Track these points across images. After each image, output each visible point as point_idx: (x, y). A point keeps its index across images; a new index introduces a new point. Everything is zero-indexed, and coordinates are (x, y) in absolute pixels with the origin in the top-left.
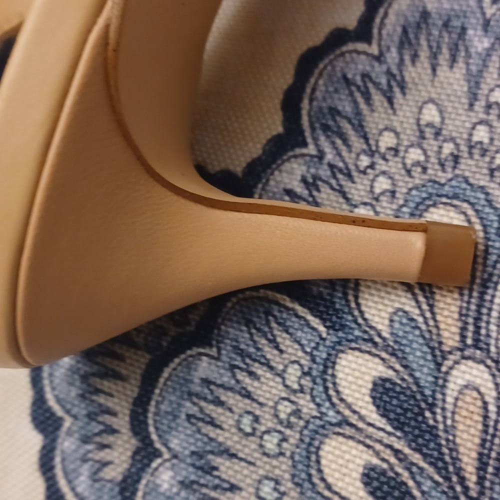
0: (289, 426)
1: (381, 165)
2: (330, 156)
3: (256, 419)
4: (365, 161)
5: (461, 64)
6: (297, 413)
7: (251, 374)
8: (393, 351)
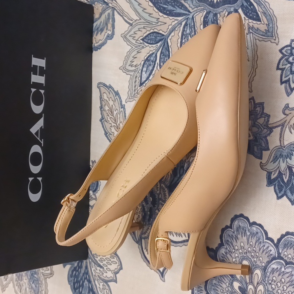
0: (228, 292)
1: (236, 252)
2: (228, 249)
3: (223, 290)
4: (234, 251)
5: (246, 237)
6: (229, 290)
7: (221, 283)
8: (241, 282)
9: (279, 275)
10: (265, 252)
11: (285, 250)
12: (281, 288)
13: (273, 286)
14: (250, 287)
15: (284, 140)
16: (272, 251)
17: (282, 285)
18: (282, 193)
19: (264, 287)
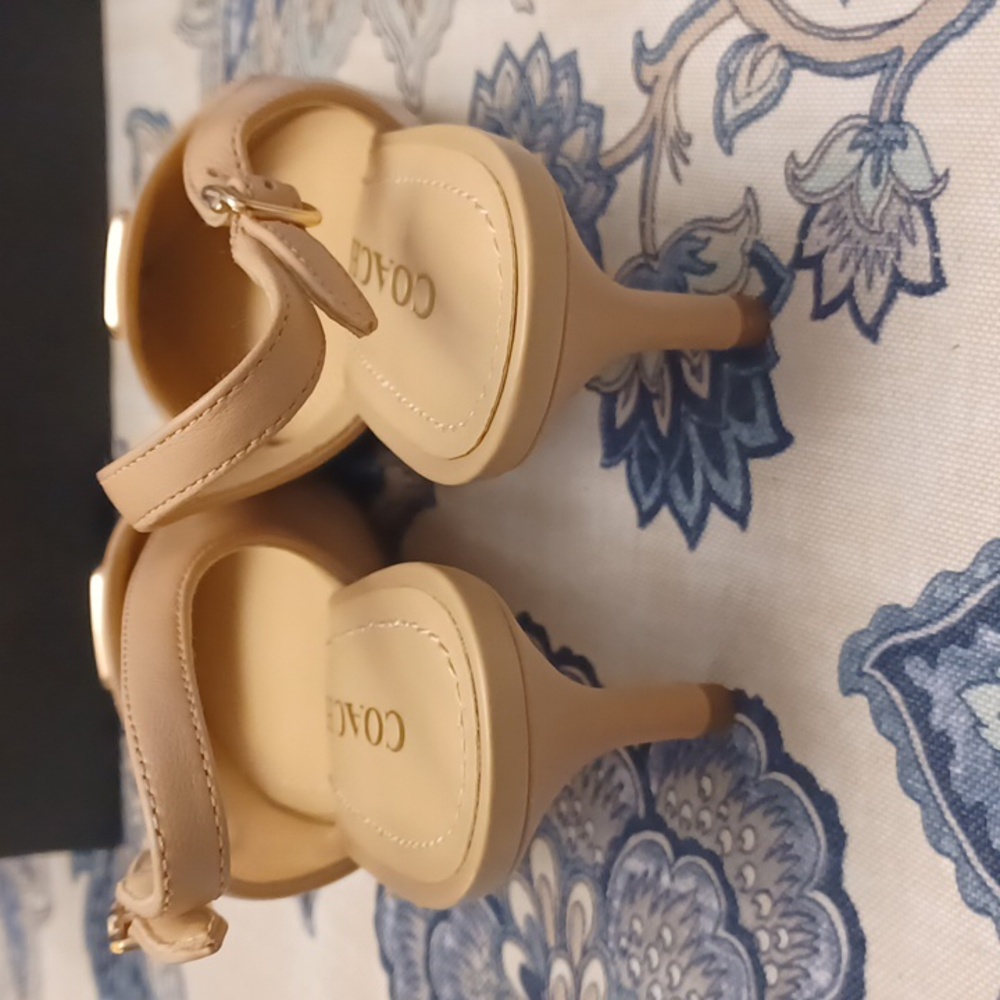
8: (527, 945)
9: (654, 907)
10: (602, 793)
11: (669, 780)
12: (662, 976)
13: (636, 966)
14: (560, 969)
15: (653, 220)
16: (626, 789)
17: (667, 959)
18: (656, 491)
19: (607, 971)
